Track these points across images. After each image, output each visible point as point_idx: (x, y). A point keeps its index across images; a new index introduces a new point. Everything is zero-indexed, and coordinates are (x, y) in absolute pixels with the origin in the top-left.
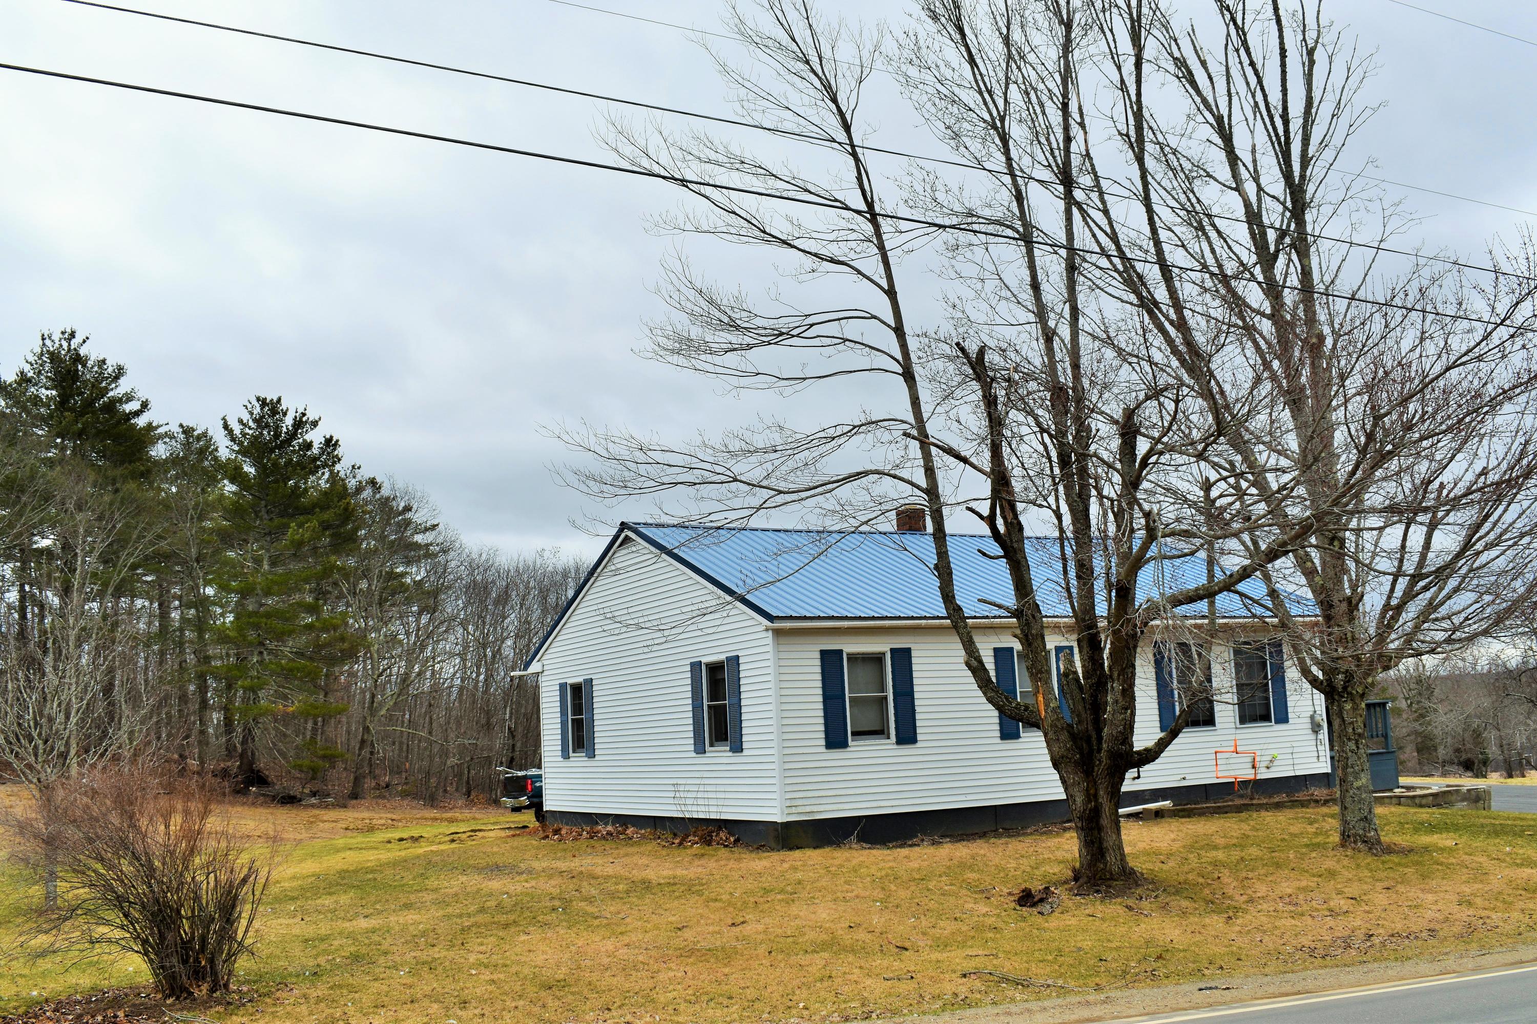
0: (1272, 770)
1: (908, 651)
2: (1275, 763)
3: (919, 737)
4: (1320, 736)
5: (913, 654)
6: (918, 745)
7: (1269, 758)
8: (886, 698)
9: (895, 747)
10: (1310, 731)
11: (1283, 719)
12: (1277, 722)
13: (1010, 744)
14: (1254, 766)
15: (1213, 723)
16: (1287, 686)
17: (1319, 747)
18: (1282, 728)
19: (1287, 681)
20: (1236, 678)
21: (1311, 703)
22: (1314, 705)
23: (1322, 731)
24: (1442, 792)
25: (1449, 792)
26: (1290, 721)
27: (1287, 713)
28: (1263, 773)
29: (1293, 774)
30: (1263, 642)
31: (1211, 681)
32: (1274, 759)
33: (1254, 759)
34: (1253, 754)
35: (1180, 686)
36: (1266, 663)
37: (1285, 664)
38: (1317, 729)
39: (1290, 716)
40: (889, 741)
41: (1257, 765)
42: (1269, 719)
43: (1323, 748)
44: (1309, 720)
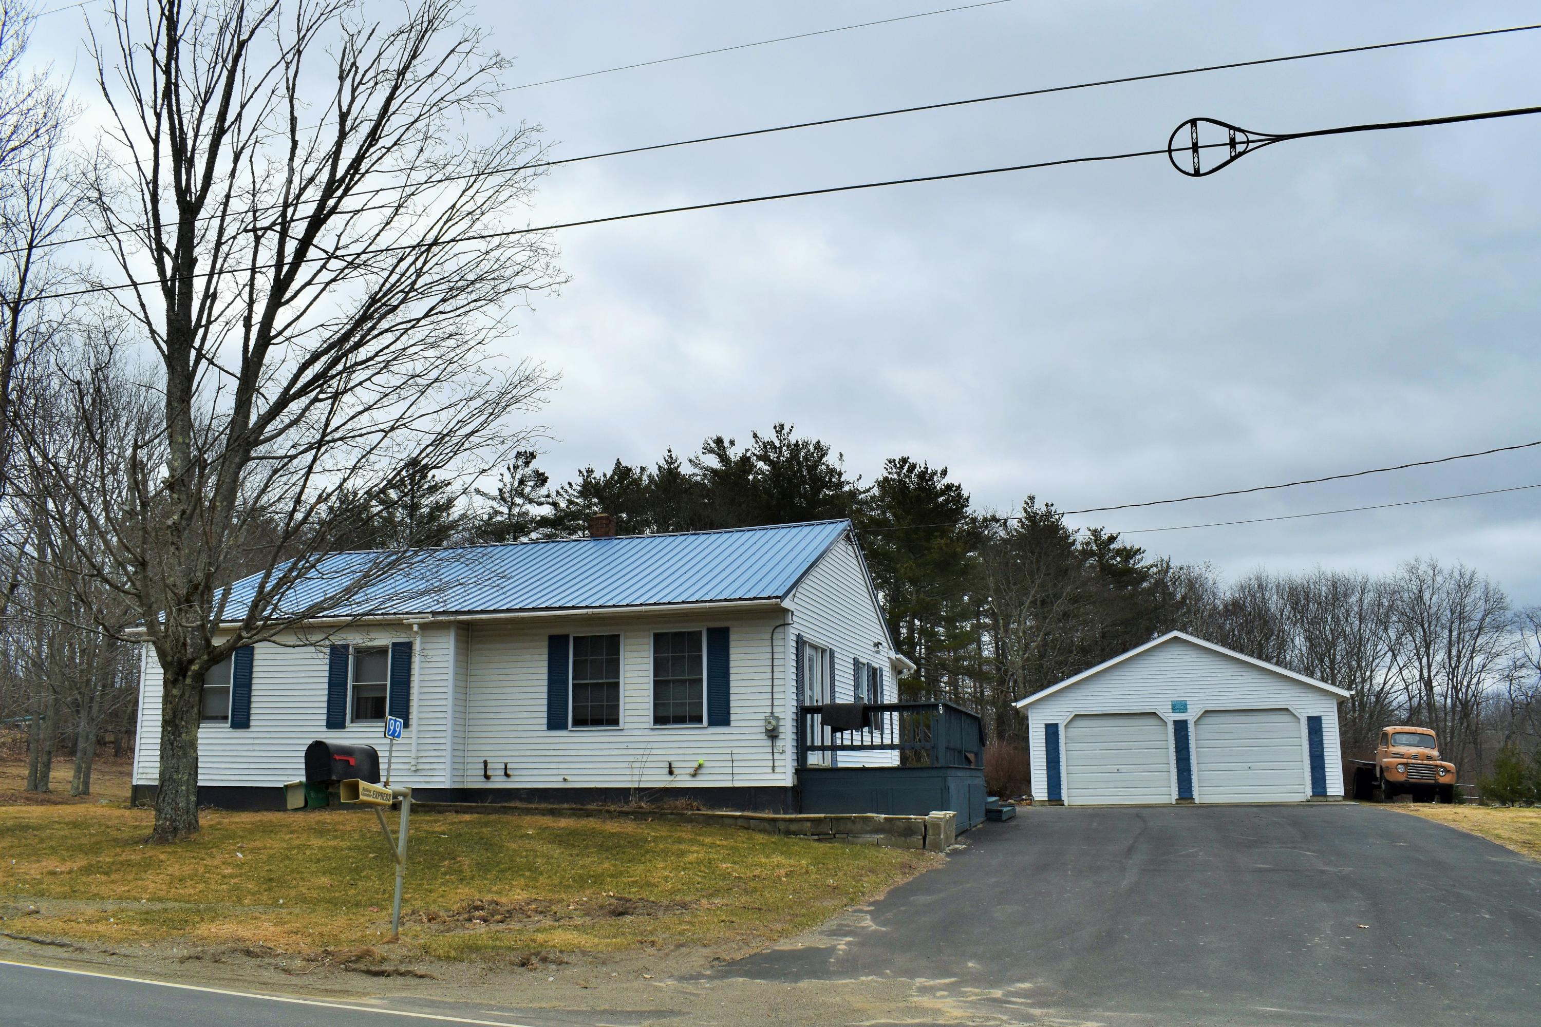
0: (698, 778)
2: (702, 771)
3: (252, 723)
4: (779, 743)
6: (252, 729)
7: (696, 765)
8: (229, 688)
9: (231, 730)
10: (764, 737)
11: (721, 717)
12: (712, 723)
13: (335, 734)
14: (671, 773)
15: (616, 722)
16: (732, 684)
17: (777, 756)
18: (719, 731)
19: (732, 677)
20: (656, 674)
21: (770, 703)
22: (773, 705)
23: (781, 736)
24: (831, 819)
25: (849, 818)
26: (732, 724)
27: (728, 714)
28: (683, 781)
29: (729, 785)
30: (700, 632)
31: (618, 677)
32: (700, 766)
33: (670, 764)
34: (671, 759)
35: (576, 682)
36: (701, 656)
37: (732, 657)
38: (773, 734)
39: (733, 717)
40: (226, 725)
41: (676, 771)
42: (700, 720)
43: (783, 757)
44: (762, 723)
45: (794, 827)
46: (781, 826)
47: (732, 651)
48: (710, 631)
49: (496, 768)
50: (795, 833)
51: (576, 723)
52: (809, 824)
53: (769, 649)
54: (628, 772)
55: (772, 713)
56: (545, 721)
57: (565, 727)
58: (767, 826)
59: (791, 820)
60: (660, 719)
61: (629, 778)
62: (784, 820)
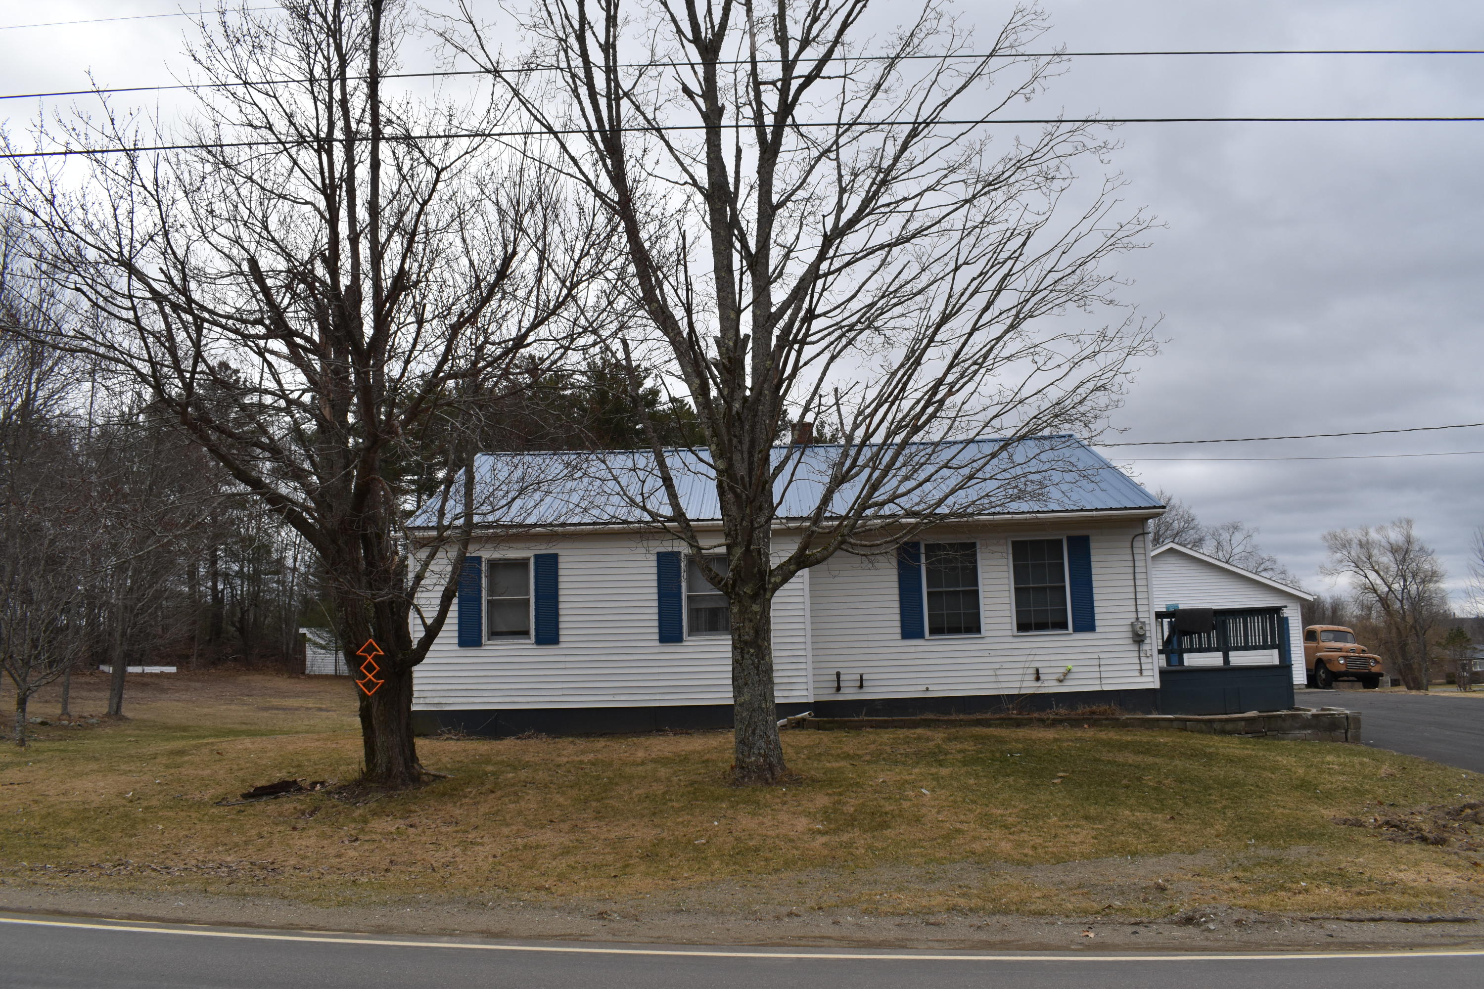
0: (1066, 683)
1: (556, 556)
2: (1070, 676)
3: (562, 639)
4: (1146, 647)
5: (561, 559)
6: (562, 645)
7: (1063, 670)
8: (528, 600)
9: (535, 646)
10: (1130, 641)
11: (1086, 626)
12: (1077, 629)
13: (671, 648)
14: (1038, 679)
15: (978, 631)
16: (1095, 591)
17: (1143, 660)
18: (1084, 637)
19: (1095, 584)
20: (1016, 582)
21: (1133, 609)
22: (1137, 611)
23: (1148, 641)
24: (1264, 717)
25: (1280, 716)
26: (1098, 629)
27: (1093, 620)
28: (1050, 686)
29: (1098, 688)
30: (1061, 541)
31: (977, 585)
32: (1069, 671)
33: (1037, 670)
34: (1037, 665)
35: (931, 590)
36: (1062, 564)
37: (1093, 565)
38: (1139, 639)
39: (1097, 623)
40: (527, 641)
41: (1042, 677)
42: (1064, 626)
43: (1150, 660)
44: (1129, 628)
45: (1229, 727)
46: (1217, 726)
47: (1093, 558)
48: (1070, 539)
49: (849, 677)
50: (1230, 733)
51: (934, 631)
52: (1243, 723)
53: (1130, 557)
54: (993, 679)
55: (1137, 619)
56: (899, 630)
57: (921, 636)
58: (1203, 726)
59: (1227, 720)
60: (1023, 626)
61: (995, 686)
62: (1220, 720)
